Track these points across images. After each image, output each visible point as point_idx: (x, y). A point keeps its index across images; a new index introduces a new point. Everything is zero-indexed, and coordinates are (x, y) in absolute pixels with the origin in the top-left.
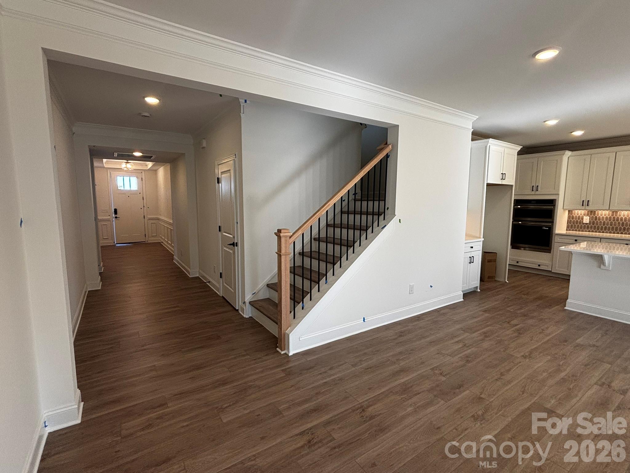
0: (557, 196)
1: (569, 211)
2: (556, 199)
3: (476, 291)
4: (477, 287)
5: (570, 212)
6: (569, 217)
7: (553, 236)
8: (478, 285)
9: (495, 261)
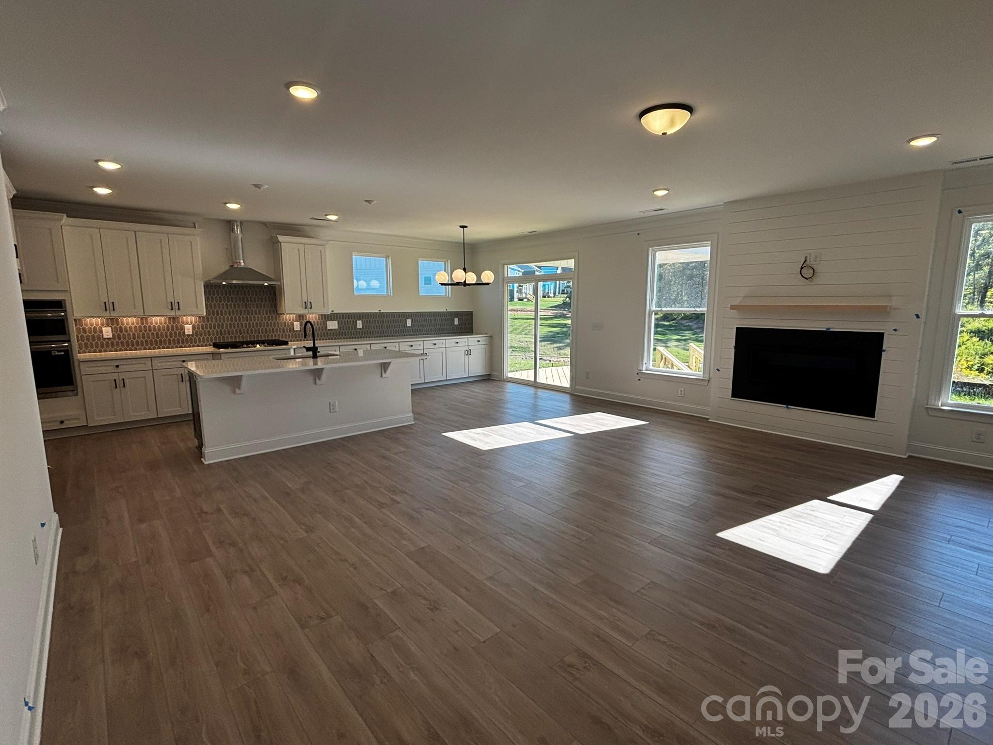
0: (67, 294)
2: (66, 299)
7: (76, 365)
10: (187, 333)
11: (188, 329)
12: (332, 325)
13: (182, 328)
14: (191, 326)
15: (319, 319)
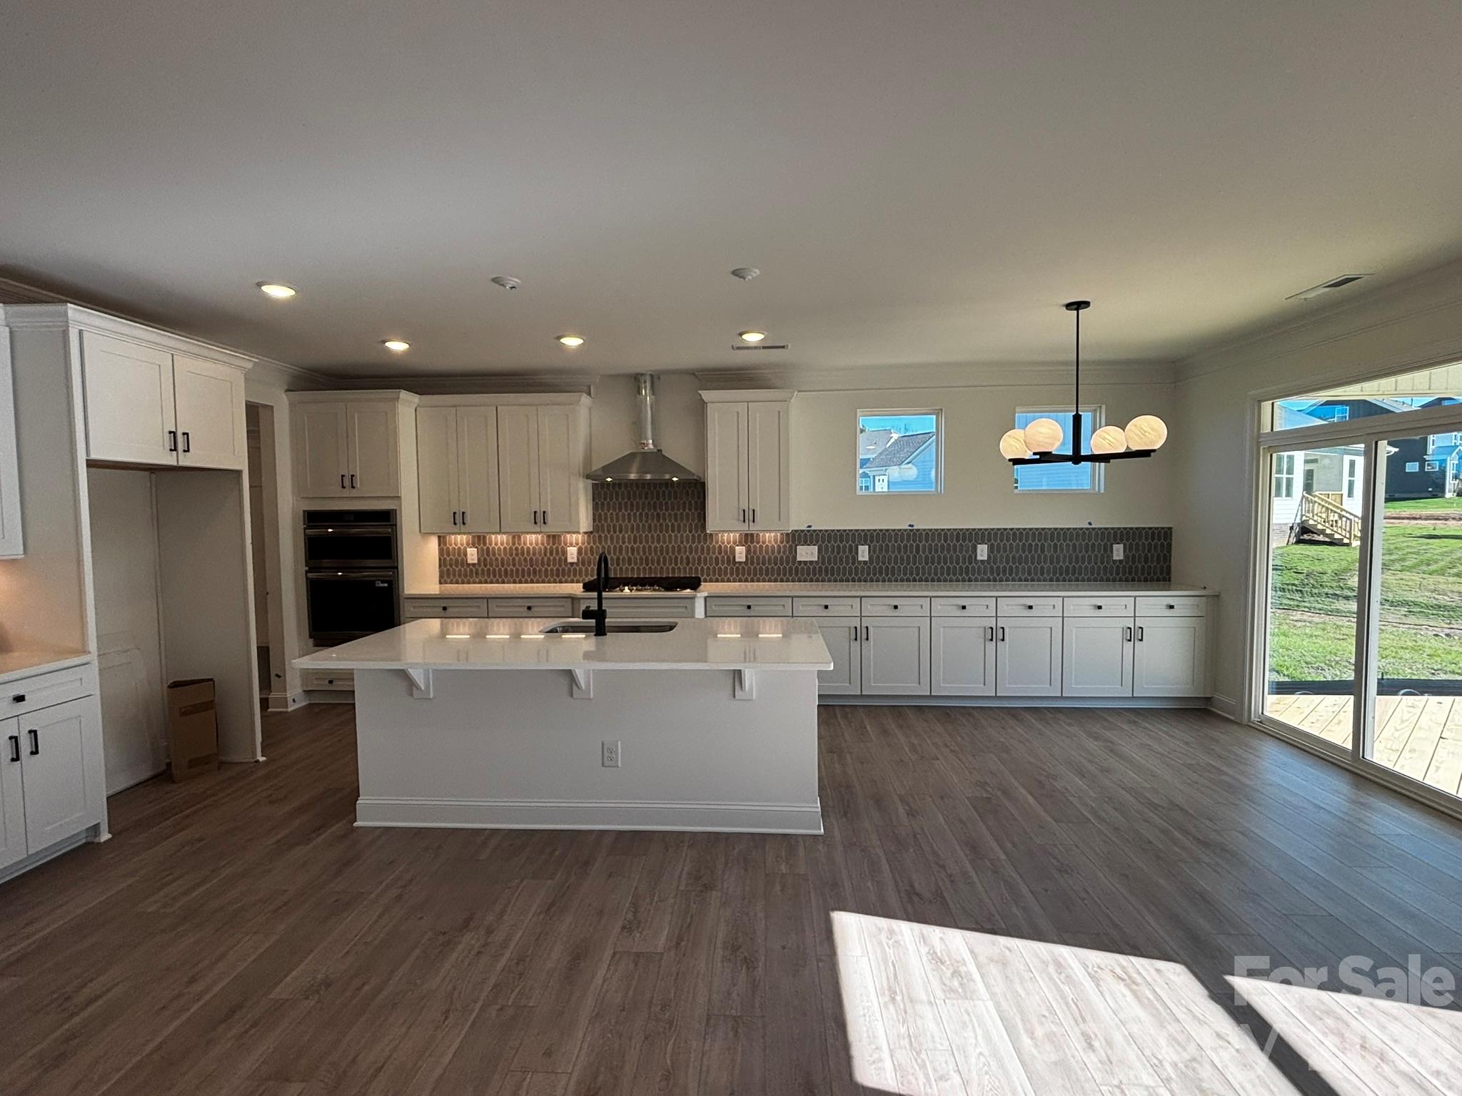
0: (396, 502)
1: (439, 537)
2: (396, 510)
3: (93, 843)
4: (95, 829)
5: (442, 540)
6: (441, 551)
7: (401, 603)
8: (103, 819)
9: (209, 705)
10: (570, 560)
11: (572, 554)
12: (807, 553)
13: (564, 553)
14: (576, 548)
15: (782, 542)
